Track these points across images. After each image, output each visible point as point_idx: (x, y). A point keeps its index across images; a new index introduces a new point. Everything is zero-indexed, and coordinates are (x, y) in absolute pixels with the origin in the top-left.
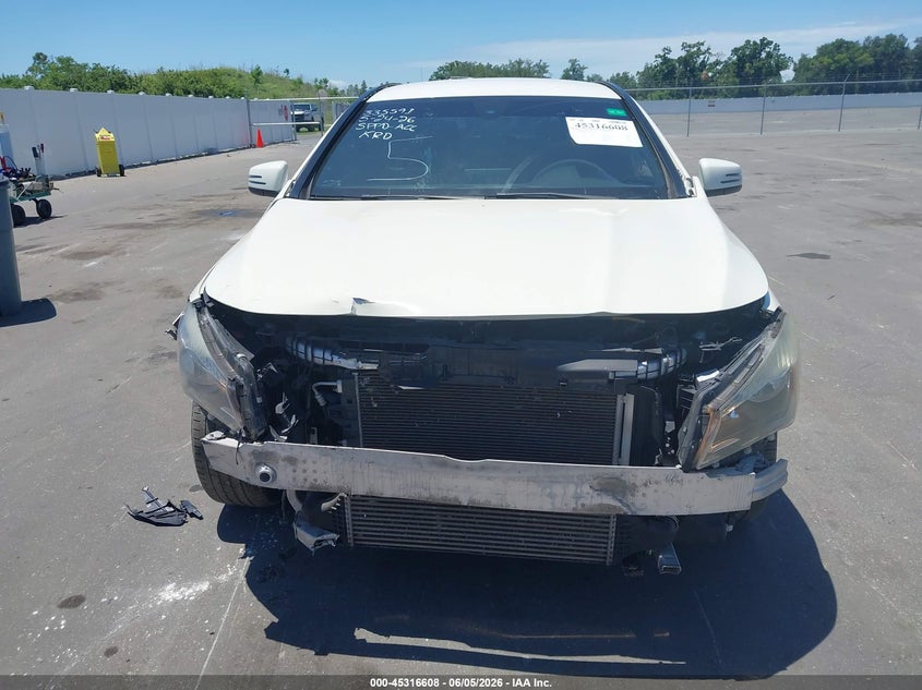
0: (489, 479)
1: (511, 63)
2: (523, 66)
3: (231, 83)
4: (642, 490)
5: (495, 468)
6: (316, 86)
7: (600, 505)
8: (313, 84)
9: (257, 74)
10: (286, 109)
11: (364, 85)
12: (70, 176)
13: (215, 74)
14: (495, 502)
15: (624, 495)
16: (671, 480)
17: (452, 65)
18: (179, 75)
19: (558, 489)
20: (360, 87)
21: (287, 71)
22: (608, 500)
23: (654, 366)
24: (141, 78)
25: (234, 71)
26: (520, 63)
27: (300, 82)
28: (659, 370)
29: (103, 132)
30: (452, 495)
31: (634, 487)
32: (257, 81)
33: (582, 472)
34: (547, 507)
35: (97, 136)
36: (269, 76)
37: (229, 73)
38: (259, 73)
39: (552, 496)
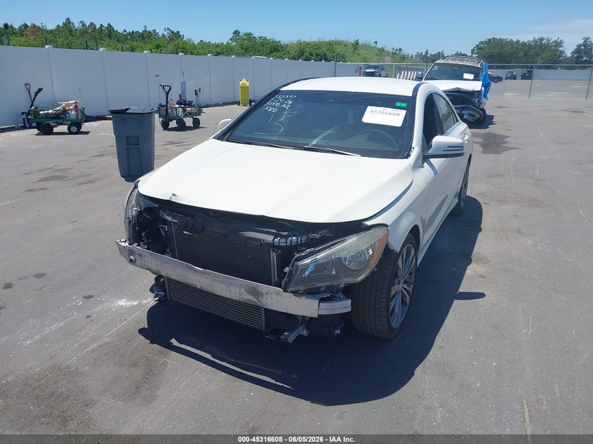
0: (207, 278)
1: (534, 40)
2: (544, 42)
3: (339, 49)
4: (266, 296)
5: (209, 274)
6: (393, 53)
7: (249, 299)
8: (391, 51)
9: (356, 45)
10: (360, 68)
11: (427, 52)
12: (224, 104)
13: (330, 44)
14: (209, 290)
15: (258, 296)
16: (277, 294)
17: (490, 40)
18: (308, 44)
19: (232, 288)
20: (424, 54)
21: (376, 42)
22: (252, 298)
23: (284, 240)
24: (287, 46)
25: (342, 42)
26: (541, 39)
27: (382, 50)
28: (286, 243)
29: (244, 81)
30: (194, 283)
31: (262, 294)
32: (355, 49)
33: (240, 282)
34: (229, 296)
35: (241, 82)
36: (364, 45)
37: (339, 43)
38: (357, 43)
39: (230, 291)
